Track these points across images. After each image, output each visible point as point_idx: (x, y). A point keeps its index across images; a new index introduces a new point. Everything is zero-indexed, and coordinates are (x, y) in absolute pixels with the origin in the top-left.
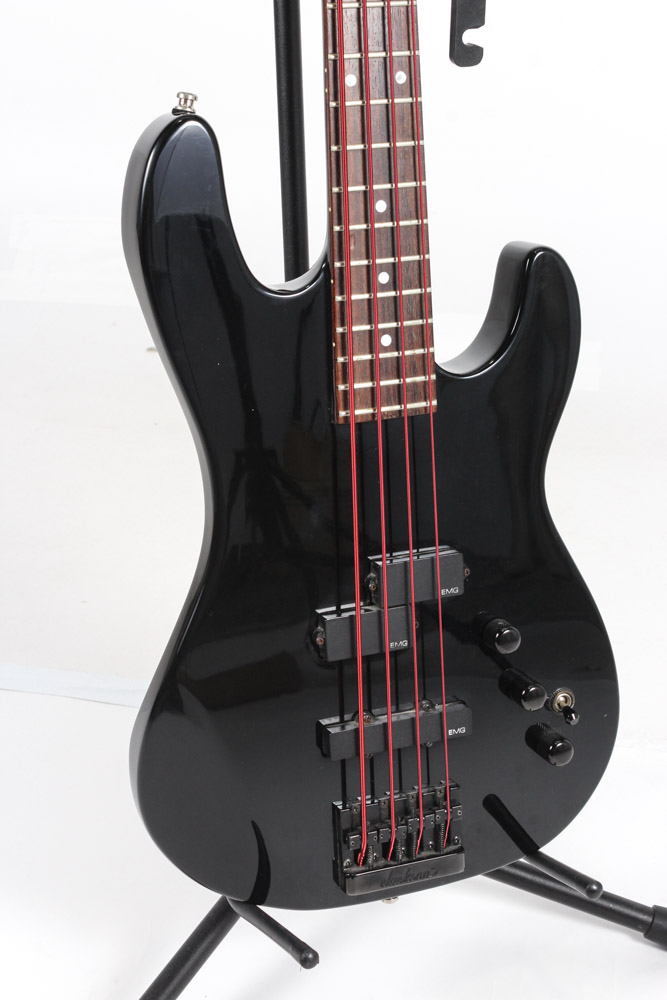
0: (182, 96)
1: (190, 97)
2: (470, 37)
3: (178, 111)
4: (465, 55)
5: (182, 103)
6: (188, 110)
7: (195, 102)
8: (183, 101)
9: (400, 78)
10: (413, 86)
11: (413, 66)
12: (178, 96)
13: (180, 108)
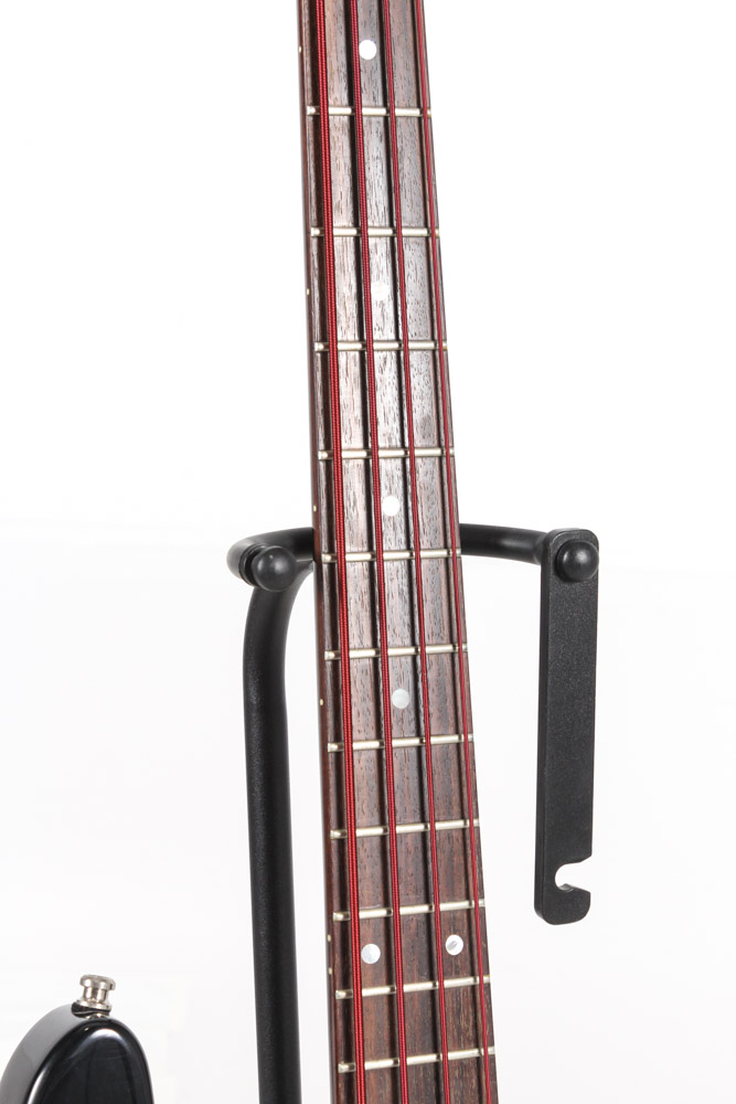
0: (88, 983)
1: (102, 985)
2: (567, 876)
3: (82, 1008)
4: (560, 906)
5: (89, 995)
6: (99, 1006)
7: (110, 993)
8: (90, 990)
9: (453, 945)
10: (476, 959)
11: (473, 927)
12: (82, 983)
13: (84, 1004)
